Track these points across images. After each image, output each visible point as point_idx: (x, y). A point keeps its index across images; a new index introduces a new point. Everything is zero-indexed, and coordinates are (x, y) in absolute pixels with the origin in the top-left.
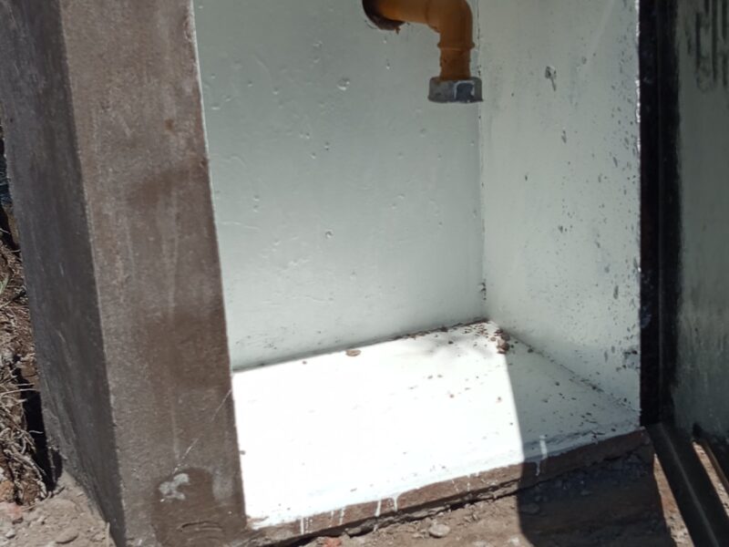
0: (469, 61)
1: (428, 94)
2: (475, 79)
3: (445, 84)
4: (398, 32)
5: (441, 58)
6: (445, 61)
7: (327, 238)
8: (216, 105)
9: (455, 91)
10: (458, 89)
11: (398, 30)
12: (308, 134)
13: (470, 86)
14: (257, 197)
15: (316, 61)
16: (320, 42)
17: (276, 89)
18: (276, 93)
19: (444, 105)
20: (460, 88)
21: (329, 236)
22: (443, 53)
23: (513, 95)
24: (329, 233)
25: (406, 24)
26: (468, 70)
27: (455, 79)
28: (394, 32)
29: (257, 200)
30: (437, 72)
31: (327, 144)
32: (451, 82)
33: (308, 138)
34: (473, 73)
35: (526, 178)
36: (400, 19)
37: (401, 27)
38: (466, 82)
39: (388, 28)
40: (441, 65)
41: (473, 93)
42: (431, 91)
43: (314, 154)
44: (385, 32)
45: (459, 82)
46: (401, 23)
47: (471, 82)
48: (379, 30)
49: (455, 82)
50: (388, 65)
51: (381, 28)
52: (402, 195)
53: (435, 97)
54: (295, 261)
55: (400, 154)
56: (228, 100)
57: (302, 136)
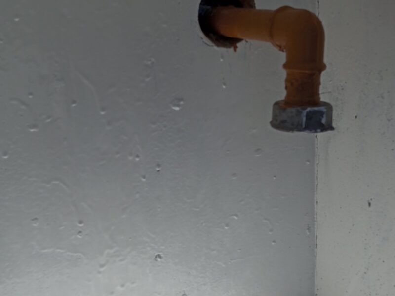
0: (319, 84)
1: (270, 119)
2: (326, 104)
3: (292, 111)
4: (235, 50)
5: (287, 81)
6: (292, 84)
7: (156, 260)
8: (34, 126)
9: (304, 119)
10: (307, 116)
11: (235, 48)
12: (138, 156)
13: (321, 114)
14: (81, 222)
15: (147, 80)
16: (153, 60)
17: (103, 109)
18: (103, 113)
19: (290, 134)
20: (309, 116)
21: (159, 259)
22: (288, 75)
23: (356, 117)
24: (159, 256)
25: (244, 42)
26: (318, 94)
27: (304, 104)
28: (232, 49)
29: (81, 225)
30: (282, 95)
31: (159, 165)
32: (299, 108)
33: (137, 159)
34: (323, 98)
35: (370, 204)
36: (239, 36)
37: (238, 45)
38: (316, 108)
39: (224, 46)
40: (286, 88)
41: (324, 121)
42: (275, 117)
43: (144, 177)
44: (222, 50)
45: (309, 109)
46: (239, 40)
47: (323, 108)
48: (216, 48)
49: (305, 109)
50: (225, 84)
51: (218, 46)
52: (236, 215)
53: (279, 124)
54: (123, 286)
55: (234, 175)
56: (49, 121)
57: (131, 158)
